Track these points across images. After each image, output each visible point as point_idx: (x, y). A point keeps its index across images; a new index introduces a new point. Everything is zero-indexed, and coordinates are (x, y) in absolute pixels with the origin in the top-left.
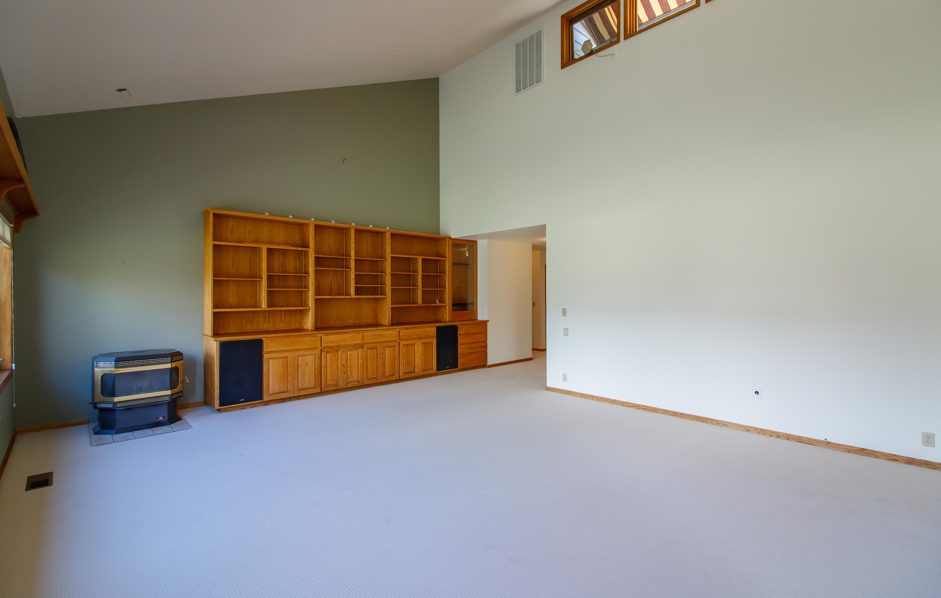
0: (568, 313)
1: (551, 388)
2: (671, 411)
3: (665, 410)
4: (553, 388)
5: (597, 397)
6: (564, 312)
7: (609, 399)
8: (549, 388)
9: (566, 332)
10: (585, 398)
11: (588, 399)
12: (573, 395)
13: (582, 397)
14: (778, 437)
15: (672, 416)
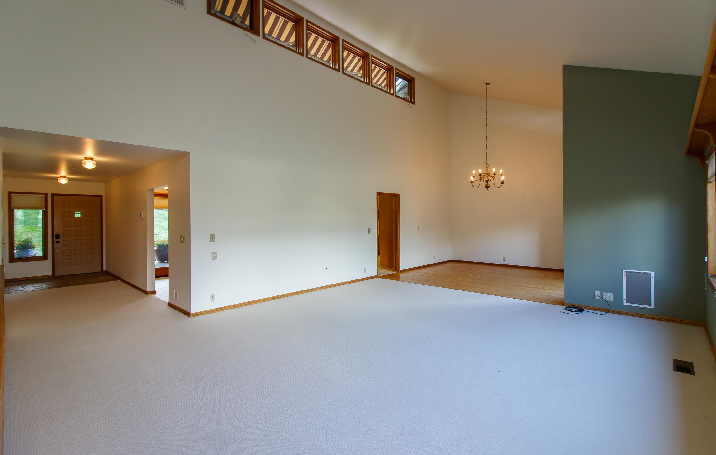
0: (216, 238)
1: (197, 313)
2: (292, 293)
3: (289, 293)
4: (199, 312)
5: (245, 303)
6: (212, 238)
7: (254, 301)
8: (195, 314)
9: (214, 256)
10: (235, 308)
11: (237, 307)
12: (223, 310)
13: (231, 308)
14: (333, 286)
15: (293, 295)
